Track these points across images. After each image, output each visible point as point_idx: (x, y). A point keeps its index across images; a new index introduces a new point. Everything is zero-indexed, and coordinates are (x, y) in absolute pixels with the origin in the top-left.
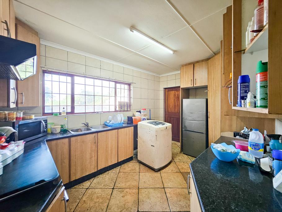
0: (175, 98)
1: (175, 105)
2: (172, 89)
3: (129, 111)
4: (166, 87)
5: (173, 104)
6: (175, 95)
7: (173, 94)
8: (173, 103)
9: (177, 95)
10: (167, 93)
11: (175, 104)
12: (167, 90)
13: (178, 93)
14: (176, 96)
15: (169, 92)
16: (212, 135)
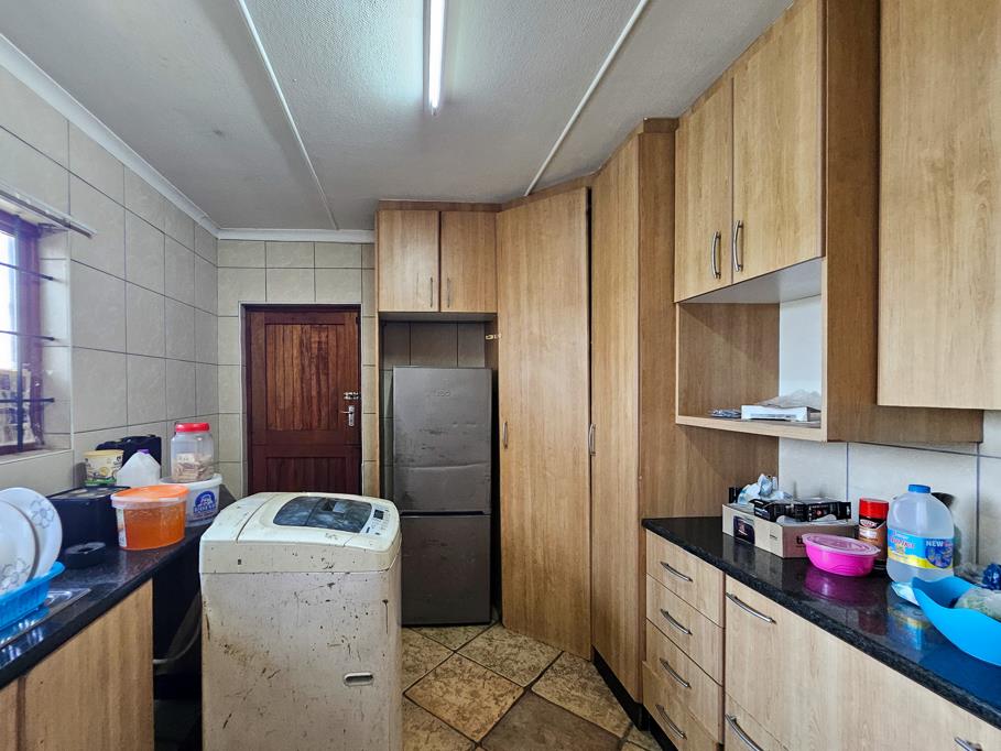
0: (307, 363)
1: (310, 398)
2: (289, 315)
3: (31, 448)
4: (260, 300)
5: (298, 392)
6: (304, 346)
7: (296, 342)
8: (297, 386)
9: (315, 346)
10: (259, 333)
11: (310, 391)
12: (259, 317)
13: (324, 339)
14: (315, 351)
15: (271, 327)
16: (521, 514)
